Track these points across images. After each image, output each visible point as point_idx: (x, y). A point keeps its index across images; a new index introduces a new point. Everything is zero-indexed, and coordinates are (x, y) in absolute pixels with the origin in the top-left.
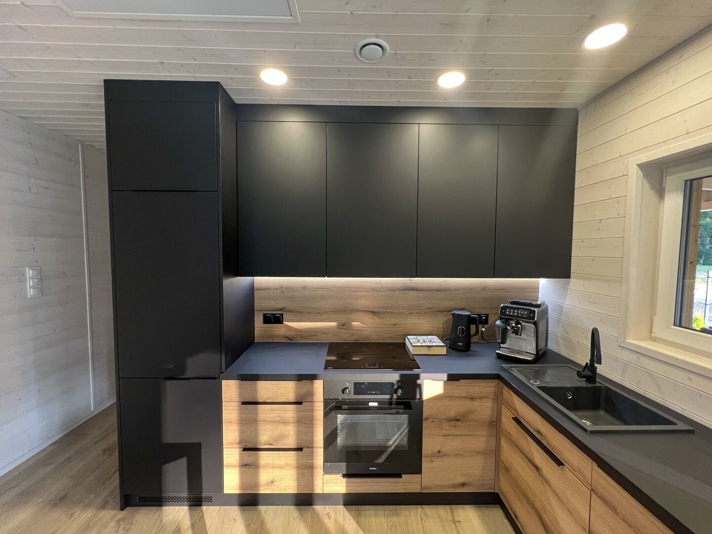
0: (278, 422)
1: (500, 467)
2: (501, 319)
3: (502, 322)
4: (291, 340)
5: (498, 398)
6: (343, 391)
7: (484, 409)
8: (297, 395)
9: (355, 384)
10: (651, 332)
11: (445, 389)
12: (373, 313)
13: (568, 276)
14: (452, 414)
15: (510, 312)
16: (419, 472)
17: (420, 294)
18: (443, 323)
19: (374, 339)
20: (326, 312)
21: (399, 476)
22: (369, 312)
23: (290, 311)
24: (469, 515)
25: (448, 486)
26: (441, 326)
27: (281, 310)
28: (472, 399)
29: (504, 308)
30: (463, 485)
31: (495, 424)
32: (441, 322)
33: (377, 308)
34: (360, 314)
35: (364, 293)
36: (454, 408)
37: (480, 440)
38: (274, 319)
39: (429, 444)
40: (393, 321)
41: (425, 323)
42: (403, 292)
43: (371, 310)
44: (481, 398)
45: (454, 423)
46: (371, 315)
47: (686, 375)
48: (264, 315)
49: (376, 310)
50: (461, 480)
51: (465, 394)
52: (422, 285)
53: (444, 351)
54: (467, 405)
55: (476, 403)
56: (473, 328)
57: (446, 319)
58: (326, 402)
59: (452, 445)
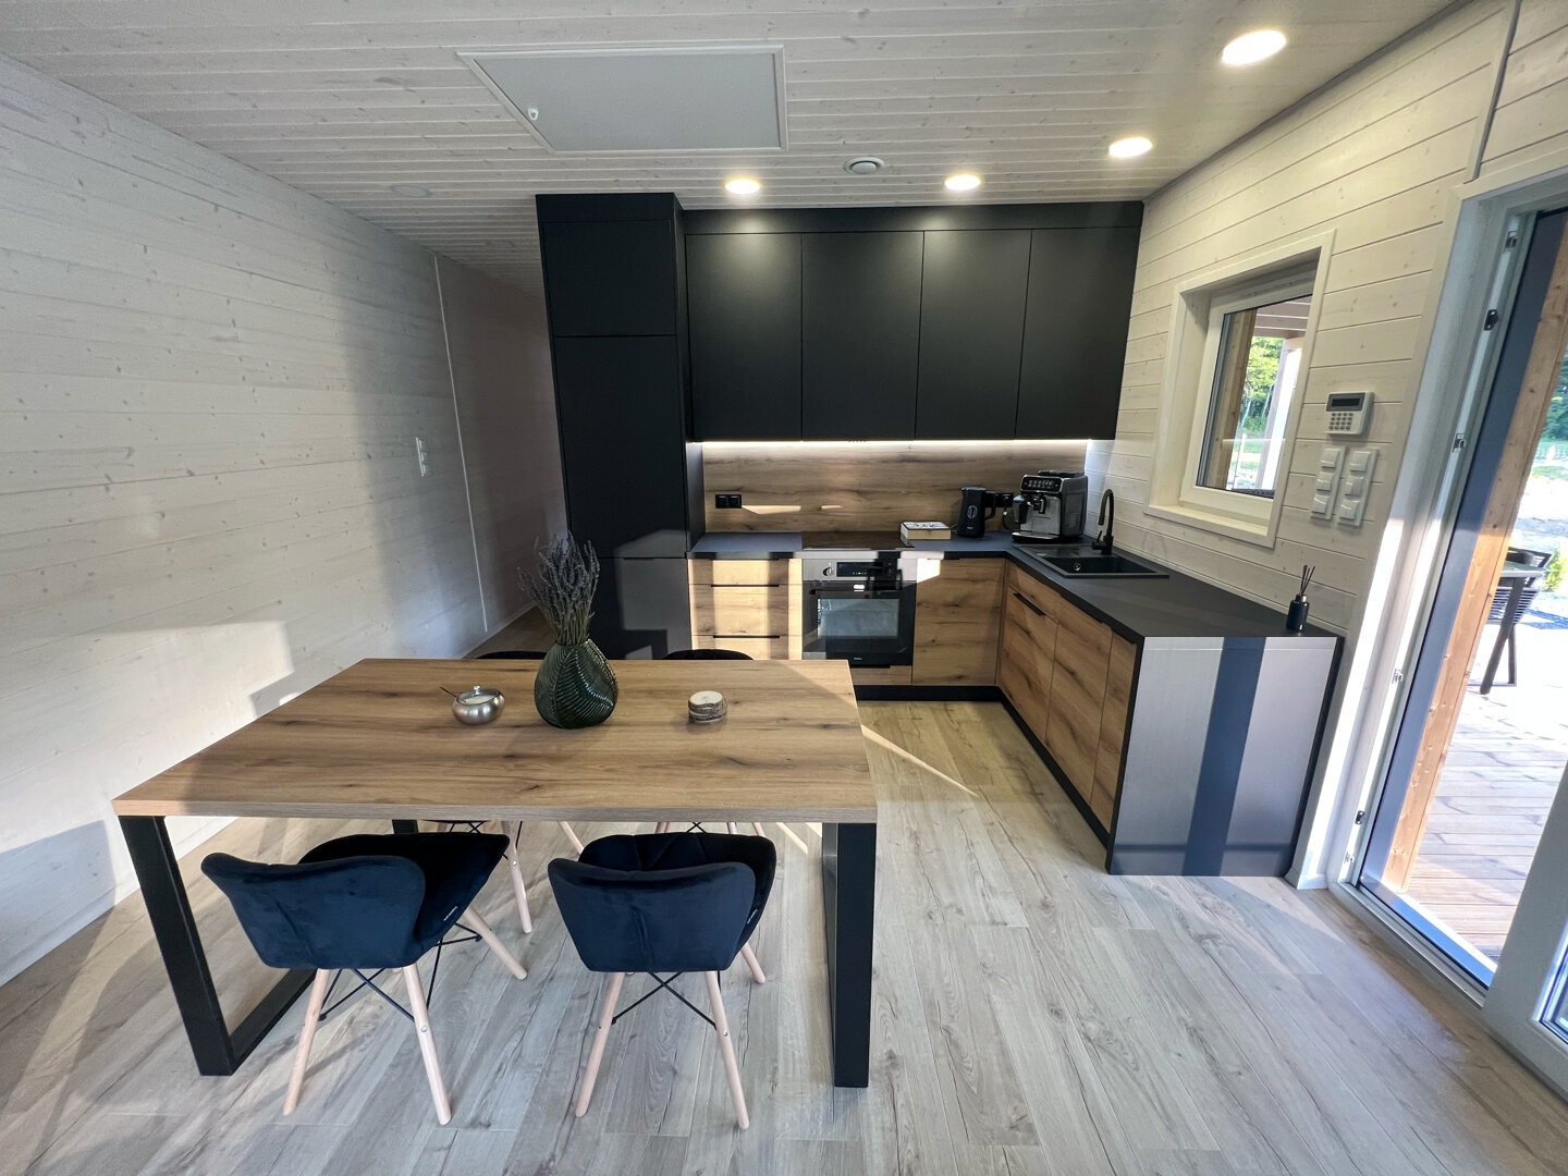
0: (752, 607)
1: (1002, 654)
2: (1022, 493)
3: (1023, 497)
4: (752, 529)
5: (1005, 581)
6: (825, 572)
7: (988, 593)
8: (771, 576)
9: (838, 564)
10: (1179, 496)
11: (942, 570)
12: (858, 492)
13: (1112, 437)
14: (950, 598)
15: (1033, 484)
16: (909, 662)
17: (922, 466)
18: (952, 506)
19: (858, 527)
20: (796, 493)
21: (888, 666)
22: (853, 491)
23: (751, 491)
24: (965, 711)
25: (944, 679)
26: (949, 509)
27: (737, 490)
28: (975, 581)
29: (1027, 480)
30: (960, 677)
31: (999, 611)
32: (949, 503)
33: (866, 486)
34: (841, 494)
35: (845, 467)
36: (952, 592)
37: (982, 629)
38: (729, 501)
39: (922, 632)
40: (886, 503)
41: (927, 505)
42: (899, 464)
43: (856, 489)
44: (983, 581)
45: (951, 609)
46: (855, 496)
47: (1181, 530)
48: (717, 497)
49: (863, 489)
50: (958, 672)
51: (966, 576)
52: (925, 455)
53: (947, 535)
54: (966, 589)
55: (979, 586)
56: (988, 511)
57: (955, 499)
58: (806, 584)
59: (948, 633)
